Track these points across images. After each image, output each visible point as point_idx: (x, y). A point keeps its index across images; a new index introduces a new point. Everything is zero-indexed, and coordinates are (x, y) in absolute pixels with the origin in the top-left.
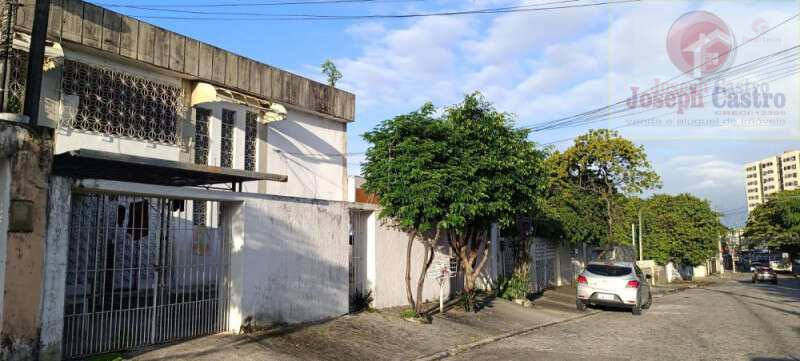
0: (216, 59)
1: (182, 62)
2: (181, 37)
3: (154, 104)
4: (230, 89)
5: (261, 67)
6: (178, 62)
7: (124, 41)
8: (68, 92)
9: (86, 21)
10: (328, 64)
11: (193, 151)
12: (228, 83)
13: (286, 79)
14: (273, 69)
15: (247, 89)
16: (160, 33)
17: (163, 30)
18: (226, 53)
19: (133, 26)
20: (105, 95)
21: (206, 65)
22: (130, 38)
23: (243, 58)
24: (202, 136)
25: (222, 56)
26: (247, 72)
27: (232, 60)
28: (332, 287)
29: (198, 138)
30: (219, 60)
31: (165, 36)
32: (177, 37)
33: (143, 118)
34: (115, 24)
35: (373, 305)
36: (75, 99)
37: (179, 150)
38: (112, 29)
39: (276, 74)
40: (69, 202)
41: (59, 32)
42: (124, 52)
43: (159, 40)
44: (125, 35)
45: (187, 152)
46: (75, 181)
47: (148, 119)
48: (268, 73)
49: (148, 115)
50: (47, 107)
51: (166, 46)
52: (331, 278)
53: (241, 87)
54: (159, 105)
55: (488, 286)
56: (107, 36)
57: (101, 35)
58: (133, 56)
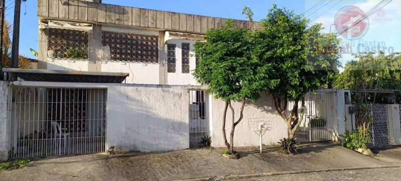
0: (173, 19)
1: (155, 23)
2: (154, 10)
3: (144, 45)
4: (182, 32)
5: (201, 18)
6: (153, 23)
7: (125, 18)
8: (104, 45)
9: (107, 13)
10: (246, 8)
11: (166, 65)
12: (181, 29)
13: (217, 22)
14: (208, 18)
15: (192, 31)
16: (142, 11)
17: (144, 9)
18: (179, 14)
19: (129, 10)
20: (121, 43)
21: (168, 22)
22: (128, 16)
23: (190, 15)
24: (172, 58)
25: (177, 16)
26: (192, 22)
27: (183, 17)
28: (175, 133)
29: (169, 59)
30: (175, 18)
31: (145, 12)
32: (152, 11)
33: (139, 52)
34: (121, 11)
35: (212, 145)
36: (108, 48)
37: (159, 65)
38: (120, 14)
39: (210, 20)
40: (7, 92)
41: (96, 20)
42: (126, 23)
43: (143, 14)
44: (126, 15)
45: (163, 66)
46: (9, 82)
47: (142, 52)
48: (205, 20)
49: (142, 50)
50: (97, 52)
51: (146, 16)
52: (174, 128)
53: (189, 30)
54: (147, 45)
55: (336, 138)
56: (117, 17)
57: (114, 17)
58: (130, 24)
